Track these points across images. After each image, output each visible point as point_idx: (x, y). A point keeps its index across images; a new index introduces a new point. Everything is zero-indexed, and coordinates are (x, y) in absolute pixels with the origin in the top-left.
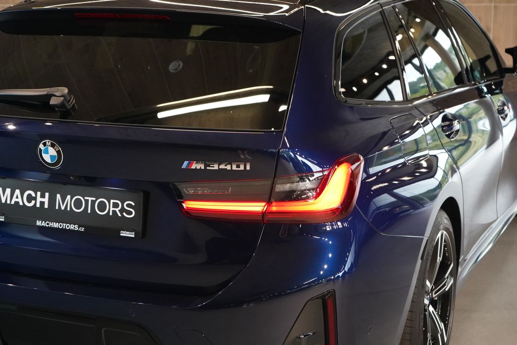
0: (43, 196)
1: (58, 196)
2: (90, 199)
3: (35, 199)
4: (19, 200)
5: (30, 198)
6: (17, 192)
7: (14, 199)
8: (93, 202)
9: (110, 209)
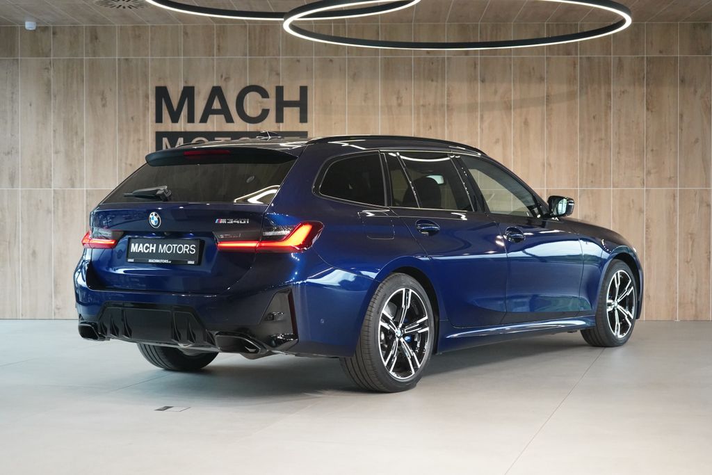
0: (153, 246)
1: (160, 246)
2: (175, 245)
3: (149, 248)
4: (142, 249)
5: (147, 248)
6: (141, 245)
7: (139, 249)
8: (176, 247)
9: (184, 250)
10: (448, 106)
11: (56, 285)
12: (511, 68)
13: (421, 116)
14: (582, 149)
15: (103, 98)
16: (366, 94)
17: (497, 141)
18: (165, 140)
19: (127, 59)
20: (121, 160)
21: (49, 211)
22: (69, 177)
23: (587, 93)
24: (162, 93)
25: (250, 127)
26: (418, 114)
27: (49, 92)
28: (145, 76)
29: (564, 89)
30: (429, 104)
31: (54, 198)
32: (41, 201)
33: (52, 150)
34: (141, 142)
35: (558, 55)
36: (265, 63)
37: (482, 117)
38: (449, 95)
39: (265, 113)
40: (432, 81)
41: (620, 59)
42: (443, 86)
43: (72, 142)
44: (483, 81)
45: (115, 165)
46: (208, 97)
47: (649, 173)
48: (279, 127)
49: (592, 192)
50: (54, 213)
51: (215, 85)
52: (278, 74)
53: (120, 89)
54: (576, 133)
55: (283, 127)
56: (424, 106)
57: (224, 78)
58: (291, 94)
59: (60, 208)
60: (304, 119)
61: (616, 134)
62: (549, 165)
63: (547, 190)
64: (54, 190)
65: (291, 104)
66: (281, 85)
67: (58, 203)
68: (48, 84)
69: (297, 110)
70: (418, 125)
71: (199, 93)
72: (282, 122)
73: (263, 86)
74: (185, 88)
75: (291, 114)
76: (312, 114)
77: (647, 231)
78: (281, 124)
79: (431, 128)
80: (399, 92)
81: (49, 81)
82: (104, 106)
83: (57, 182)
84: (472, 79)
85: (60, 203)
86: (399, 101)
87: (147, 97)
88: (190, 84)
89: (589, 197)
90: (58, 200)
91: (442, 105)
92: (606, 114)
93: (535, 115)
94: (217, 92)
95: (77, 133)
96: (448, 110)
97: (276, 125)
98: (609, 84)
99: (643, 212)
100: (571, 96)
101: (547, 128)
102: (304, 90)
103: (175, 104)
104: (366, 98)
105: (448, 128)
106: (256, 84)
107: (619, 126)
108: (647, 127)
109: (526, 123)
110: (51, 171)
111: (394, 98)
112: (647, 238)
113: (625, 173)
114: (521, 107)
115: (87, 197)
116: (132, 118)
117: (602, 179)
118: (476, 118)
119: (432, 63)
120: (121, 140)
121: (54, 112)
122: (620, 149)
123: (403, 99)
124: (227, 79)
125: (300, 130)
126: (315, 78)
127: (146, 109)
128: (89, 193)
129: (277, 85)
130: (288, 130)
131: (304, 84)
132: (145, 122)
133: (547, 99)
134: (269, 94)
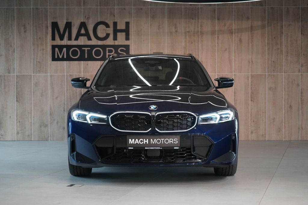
10: (201, 32)
12: (232, 13)
13: (187, 37)
14: (269, 54)
15: (25, 28)
16: (159, 26)
17: (226, 50)
18: (57, 49)
19: (37, 8)
20: (34, 59)
22: (7, 68)
23: (271, 25)
24: (55, 26)
25: (100, 43)
26: (186, 36)
28: (46, 17)
29: (260, 23)
30: (191, 31)
34: (44, 50)
35: (257, 6)
36: (108, 10)
37: (218, 37)
38: (201, 26)
39: (108, 35)
40: (193, 19)
41: (288, 8)
42: (198, 22)
43: (9, 50)
44: (218, 19)
45: (31, 62)
46: (78, 27)
47: (302, 66)
48: (115, 43)
49: (274, 75)
51: (82, 21)
52: (114, 16)
53: (33, 23)
54: (266, 46)
55: (117, 43)
56: (188, 32)
57: (86, 17)
58: (121, 26)
59: (3, 84)
60: (127, 38)
61: (286, 46)
62: (252, 62)
63: (251, 74)
65: (121, 31)
66: (116, 21)
69: (124, 34)
70: (186, 41)
71: (74, 25)
72: (116, 40)
73: (107, 22)
74: (66, 23)
76: (132, 36)
77: (301, 95)
78: (116, 41)
79: (192, 43)
80: (176, 25)
82: (25, 32)
84: (213, 18)
85: (3, 82)
86: (176, 30)
87: (47, 27)
88: (69, 21)
89: (272, 78)
90: (2, 80)
91: (198, 32)
92: (281, 36)
93: (245, 36)
94: (83, 25)
95: (11, 46)
96: (201, 34)
97: (113, 41)
98: (282, 21)
99: (299, 86)
100: (263, 27)
101: (251, 43)
102: (127, 24)
103: (62, 31)
104: (159, 28)
105: (201, 43)
106: (104, 21)
107: (287, 42)
108: (301, 43)
109: (240, 40)
111: (174, 28)
112: (301, 99)
113: (290, 66)
114: (238, 33)
115: (17, 79)
116: (40, 38)
117: (279, 69)
118: (215, 38)
119: (193, 10)
120: (34, 50)
122: (287, 53)
123: (178, 28)
124: (88, 18)
125: (126, 44)
126: (133, 18)
127: (47, 33)
128: (17, 76)
129: (114, 21)
130: (120, 44)
131: (127, 20)
132: (46, 40)
133: (251, 28)
134: (110, 25)
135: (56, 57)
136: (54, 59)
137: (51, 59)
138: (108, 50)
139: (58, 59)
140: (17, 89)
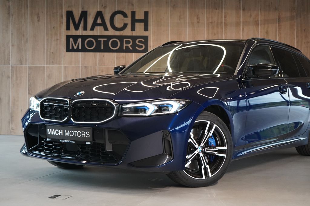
10: (225, 23)
11: (12, 117)
12: (259, 3)
13: (210, 28)
15: (38, 17)
16: (180, 16)
18: (71, 40)
20: (47, 50)
21: (8, 77)
22: (19, 59)
23: (301, 17)
24: (70, 14)
25: (117, 33)
26: (208, 27)
27: (9, 13)
28: (61, 5)
29: (288, 14)
30: (215, 22)
31: (11, 70)
32: (4, 71)
33: (11, 44)
34: (58, 41)
37: (243, 29)
38: (225, 17)
39: (125, 26)
40: (216, 9)
42: (222, 12)
43: (21, 40)
44: (244, 10)
45: (44, 52)
46: (94, 16)
48: (133, 33)
50: (11, 78)
51: (99, 10)
52: (133, 5)
53: (47, 12)
54: (295, 38)
55: (135, 34)
56: (211, 23)
57: (103, 6)
58: (140, 16)
59: (15, 75)
60: (146, 29)
64: (11, 66)
65: (140, 21)
66: (134, 10)
67: (13, 72)
68: (9, 9)
69: (142, 24)
70: (208, 33)
71: (90, 14)
72: (135, 30)
73: (124, 11)
74: (82, 12)
75: (139, 27)
76: (151, 26)
78: (134, 32)
79: (215, 35)
80: (198, 16)
81: (9, 7)
82: (38, 21)
83: (13, 61)
84: (238, 9)
85: (15, 73)
86: (198, 20)
87: (62, 16)
88: (85, 10)
90: (13, 71)
91: (222, 23)
93: (272, 28)
94: (99, 14)
95: (24, 36)
96: (225, 25)
97: (131, 31)
100: (292, 18)
101: (279, 35)
102: (146, 14)
103: (77, 20)
104: (180, 19)
105: (224, 35)
106: (121, 10)
110: (10, 55)
111: (195, 18)
114: (264, 24)
115: (29, 70)
116: (54, 28)
118: (240, 29)
120: (47, 39)
121: (12, 24)
123: (200, 19)
124: (105, 7)
125: (144, 35)
126: (153, 7)
127: (61, 23)
128: (30, 68)
129: (132, 10)
130: (138, 35)
131: (146, 10)
132: (60, 30)
133: (279, 20)
134: (128, 15)
135: (71, 48)
136: (68, 50)
137: (65, 50)
138: (126, 41)
139: (73, 50)
140: (29, 80)
